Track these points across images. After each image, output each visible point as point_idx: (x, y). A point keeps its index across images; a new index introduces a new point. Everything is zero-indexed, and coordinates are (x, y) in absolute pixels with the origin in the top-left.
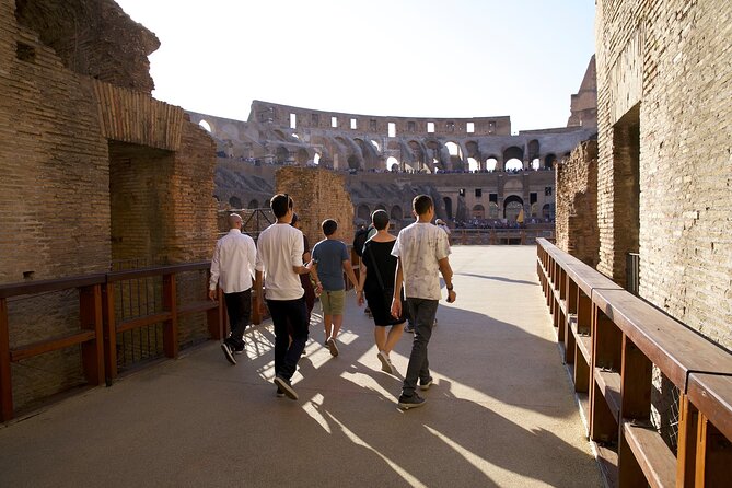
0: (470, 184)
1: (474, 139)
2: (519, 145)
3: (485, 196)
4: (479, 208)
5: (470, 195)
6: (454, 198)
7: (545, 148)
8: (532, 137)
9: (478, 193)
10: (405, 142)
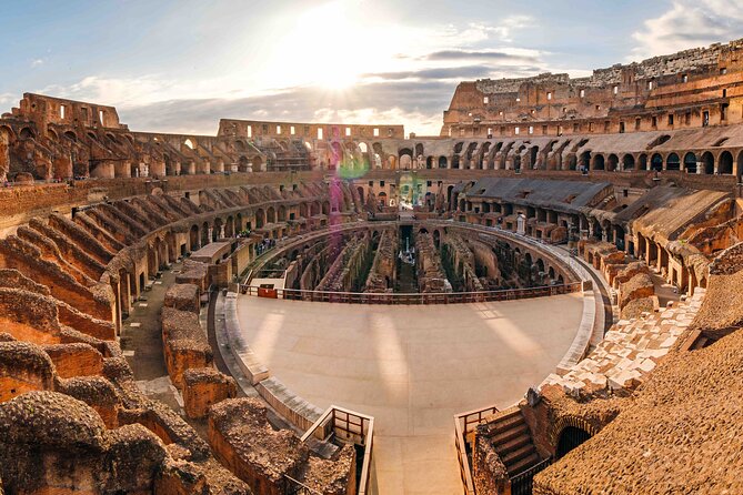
0: (377, 177)
1: (378, 141)
2: (410, 148)
3: (387, 185)
4: (383, 194)
5: (377, 185)
6: (366, 187)
7: (427, 151)
8: (418, 141)
9: (382, 184)
10: (329, 143)
